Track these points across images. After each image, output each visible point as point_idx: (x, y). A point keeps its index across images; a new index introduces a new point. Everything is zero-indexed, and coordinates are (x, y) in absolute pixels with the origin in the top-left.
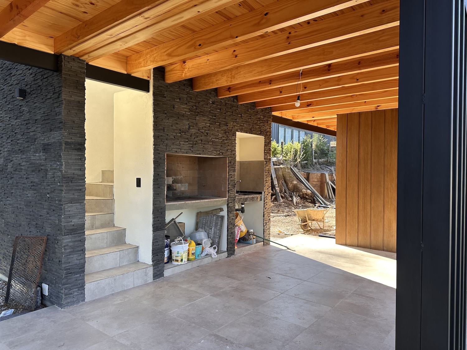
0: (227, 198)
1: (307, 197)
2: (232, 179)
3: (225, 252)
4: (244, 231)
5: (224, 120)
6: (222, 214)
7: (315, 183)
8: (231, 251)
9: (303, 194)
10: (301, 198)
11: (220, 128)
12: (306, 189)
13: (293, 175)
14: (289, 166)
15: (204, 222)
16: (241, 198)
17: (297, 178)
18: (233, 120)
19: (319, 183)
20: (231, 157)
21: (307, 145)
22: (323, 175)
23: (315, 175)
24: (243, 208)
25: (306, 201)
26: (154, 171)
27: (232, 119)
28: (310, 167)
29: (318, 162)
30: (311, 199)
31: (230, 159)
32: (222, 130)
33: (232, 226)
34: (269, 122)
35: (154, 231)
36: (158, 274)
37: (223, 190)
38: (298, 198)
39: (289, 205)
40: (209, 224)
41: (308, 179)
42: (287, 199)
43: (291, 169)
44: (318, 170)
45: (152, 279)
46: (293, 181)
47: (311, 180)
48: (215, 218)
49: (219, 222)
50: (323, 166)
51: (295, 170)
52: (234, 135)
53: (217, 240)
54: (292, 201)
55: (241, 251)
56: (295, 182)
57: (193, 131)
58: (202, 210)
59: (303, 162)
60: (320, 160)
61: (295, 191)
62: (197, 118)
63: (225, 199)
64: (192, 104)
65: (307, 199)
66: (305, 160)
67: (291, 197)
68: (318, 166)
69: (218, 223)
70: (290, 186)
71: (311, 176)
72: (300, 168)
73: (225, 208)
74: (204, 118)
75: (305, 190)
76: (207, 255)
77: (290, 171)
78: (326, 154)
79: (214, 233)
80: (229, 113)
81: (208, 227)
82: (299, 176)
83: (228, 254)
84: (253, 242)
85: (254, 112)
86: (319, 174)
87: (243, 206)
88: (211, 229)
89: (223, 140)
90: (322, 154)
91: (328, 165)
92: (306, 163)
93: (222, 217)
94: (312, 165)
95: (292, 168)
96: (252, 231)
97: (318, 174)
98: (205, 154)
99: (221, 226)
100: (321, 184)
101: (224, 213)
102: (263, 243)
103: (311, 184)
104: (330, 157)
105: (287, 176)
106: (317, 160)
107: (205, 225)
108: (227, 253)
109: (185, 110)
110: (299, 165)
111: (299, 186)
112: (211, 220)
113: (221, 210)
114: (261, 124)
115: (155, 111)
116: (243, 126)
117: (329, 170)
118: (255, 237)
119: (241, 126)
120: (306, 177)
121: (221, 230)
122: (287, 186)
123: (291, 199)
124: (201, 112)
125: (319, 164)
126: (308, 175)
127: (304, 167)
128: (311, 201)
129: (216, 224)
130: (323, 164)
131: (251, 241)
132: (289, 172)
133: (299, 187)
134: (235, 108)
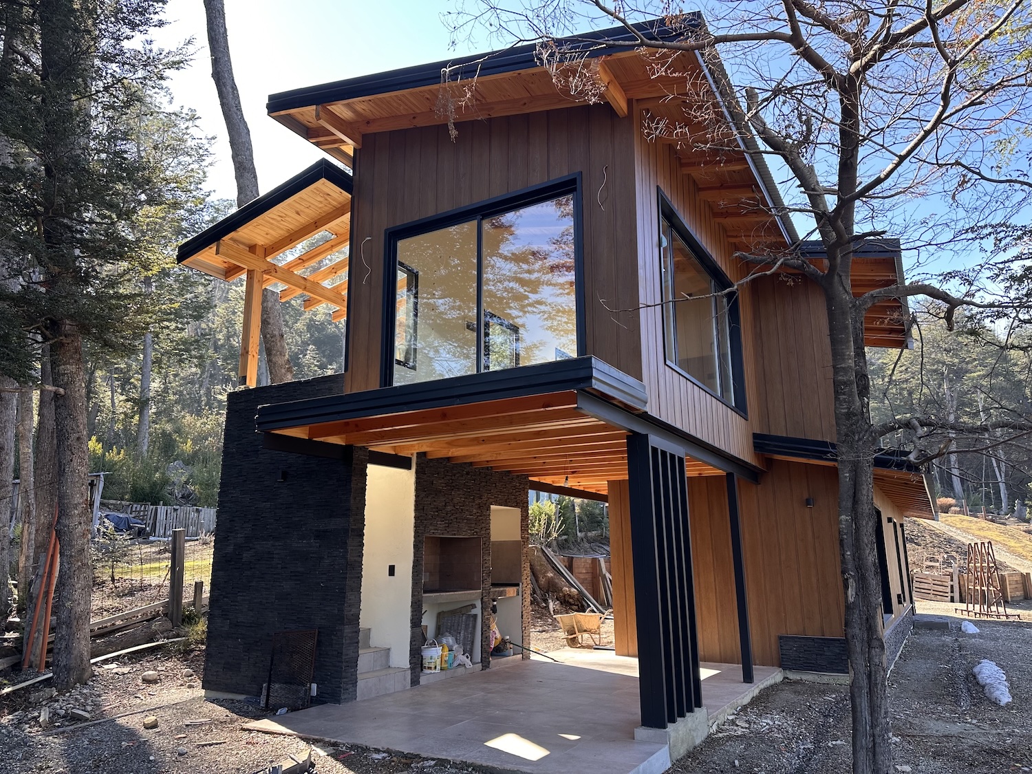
0: (481, 591)
1: (571, 600)
2: (486, 565)
3: (478, 663)
4: (498, 637)
5: (478, 492)
6: (474, 612)
7: (582, 576)
8: (485, 664)
9: (564, 596)
10: (561, 603)
11: (474, 502)
12: (569, 587)
13: (546, 562)
14: (539, 547)
15: (449, 624)
16: (496, 591)
17: (553, 567)
18: (488, 492)
19: (588, 577)
20: (485, 537)
21: (566, 507)
22: (595, 562)
23: (583, 560)
24: (494, 606)
25: (570, 608)
26: (414, 557)
27: (487, 490)
28: (572, 547)
29: (586, 536)
30: (578, 605)
31: (484, 539)
32: (476, 504)
33: (486, 627)
34: (526, 491)
35: (412, 627)
36: (415, 681)
37: (475, 579)
38: (556, 603)
39: (543, 615)
40: (456, 627)
41: (570, 568)
42: (538, 604)
43: (543, 551)
44: (586, 552)
45: (410, 685)
46: (546, 572)
47: (576, 570)
48: (464, 618)
49: (471, 622)
50: (594, 544)
51: (549, 552)
52: (489, 509)
53: (469, 647)
54: (547, 607)
55: (496, 663)
56: (550, 575)
57: (449, 508)
58: (445, 609)
59: (560, 538)
60: (589, 534)
61: (551, 590)
62: (453, 493)
63: (478, 591)
64: (448, 478)
65: (571, 604)
66: (564, 534)
67: (546, 601)
68: (587, 545)
69: (469, 624)
70: (542, 581)
71: (575, 564)
72: (556, 549)
73: (479, 604)
74: (459, 492)
75: (567, 589)
76: (459, 665)
77: (540, 554)
78: (599, 522)
79: (464, 638)
80: (483, 484)
81: (455, 631)
82: (556, 564)
83: (483, 666)
84: (510, 653)
85: (509, 479)
86: (589, 558)
87: (495, 603)
88: (460, 633)
89: (478, 516)
90: (592, 523)
91: (603, 542)
92: (566, 540)
93: (475, 616)
94: (577, 543)
95: (544, 549)
96: (508, 637)
97: (586, 560)
98: (460, 535)
99: (474, 627)
100: (592, 578)
101: (477, 611)
102: (521, 655)
103: (578, 578)
104: (606, 528)
105: (536, 563)
106: (583, 533)
107: (450, 629)
108: (481, 664)
109: (443, 485)
110: (555, 543)
111: (557, 581)
112: (459, 622)
113: (474, 606)
114: (517, 494)
115: (417, 490)
116: (498, 498)
117: (604, 552)
118: (512, 646)
119: (495, 497)
120: (567, 565)
121: (473, 633)
122: (537, 581)
123: (544, 605)
124: (456, 485)
125: (589, 542)
126: (571, 560)
127: (562, 546)
128: (579, 608)
129: (467, 626)
130: (594, 540)
131: (507, 651)
132: (538, 557)
133: (556, 583)
134: (489, 477)
